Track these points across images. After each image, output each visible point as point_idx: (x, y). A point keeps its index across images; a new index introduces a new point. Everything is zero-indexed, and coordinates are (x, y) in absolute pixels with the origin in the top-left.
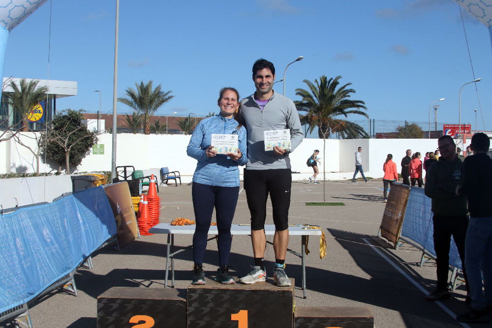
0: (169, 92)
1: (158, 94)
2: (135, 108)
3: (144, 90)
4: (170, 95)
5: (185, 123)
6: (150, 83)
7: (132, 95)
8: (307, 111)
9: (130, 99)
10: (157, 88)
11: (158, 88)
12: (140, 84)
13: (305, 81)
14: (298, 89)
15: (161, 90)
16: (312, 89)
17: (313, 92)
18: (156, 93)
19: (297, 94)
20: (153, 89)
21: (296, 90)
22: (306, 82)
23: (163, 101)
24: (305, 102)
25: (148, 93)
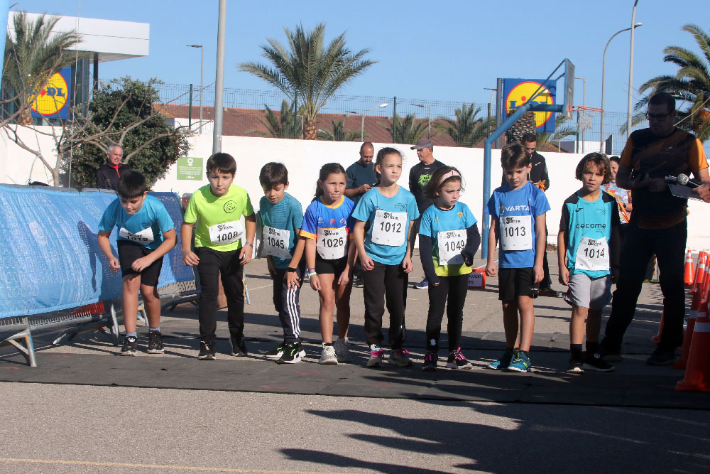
0: (362, 53)
1: (337, 54)
2: (283, 88)
3: (304, 46)
4: (364, 58)
5: (404, 128)
6: (320, 29)
7: (276, 57)
8: (690, 100)
9: (271, 65)
10: (336, 42)
11: (338, 41)
12: (295, 33)
13: (690, 28)
14: (671, 48)
15: (344, 48)
16: (703, 48)
17: (706, 54)
18: (334, 52)
19: (668, 59)
20: (325, 45)
21: (666, 51)
22: (691, 31)
23: (349, 73)
24: (687, 79)
25: (313, 52)
